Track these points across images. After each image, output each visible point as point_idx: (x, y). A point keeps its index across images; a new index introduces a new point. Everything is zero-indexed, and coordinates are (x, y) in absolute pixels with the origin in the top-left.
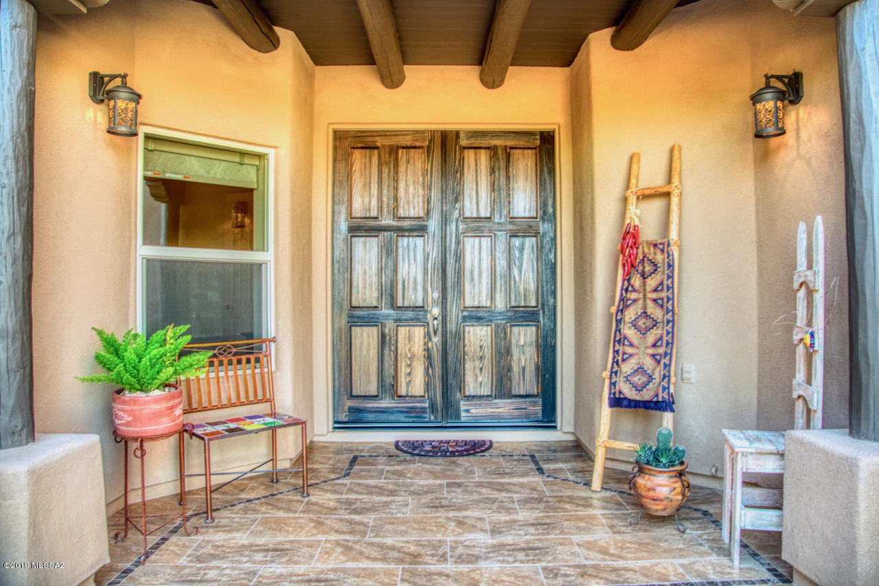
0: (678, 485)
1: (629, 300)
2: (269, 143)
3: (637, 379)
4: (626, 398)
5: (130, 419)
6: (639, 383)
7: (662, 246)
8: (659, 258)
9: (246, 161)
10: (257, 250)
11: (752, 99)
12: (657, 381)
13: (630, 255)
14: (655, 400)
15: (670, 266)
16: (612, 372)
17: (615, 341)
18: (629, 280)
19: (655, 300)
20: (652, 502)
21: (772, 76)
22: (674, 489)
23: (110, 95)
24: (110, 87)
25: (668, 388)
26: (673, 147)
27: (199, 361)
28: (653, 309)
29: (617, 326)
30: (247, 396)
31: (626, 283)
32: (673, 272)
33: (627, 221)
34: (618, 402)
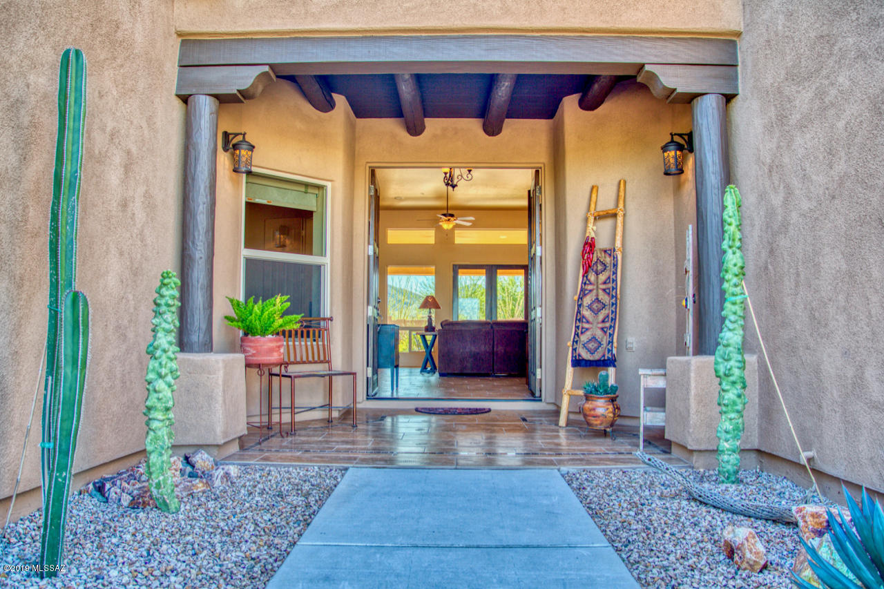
0: (611, 407)
1: (586, 290)
2: (328, 178)
3: (592, 346)
4: (583, 359)
5: (254, 352)
6: (593, 348)
7: (610, 252)
8: (608, 260)
9: (310, 190)
10: (315, 255)
11: (662, 149)
12: (605, 346)
13: (588, 258)
14: (603, 359)
15: (615, 265)
16: (574, 341)
17: (576, 319)
18: (587, 277)
19: (604, 290)
20: (593, 418)
21: (675, 134)
22: (608, 409)
23: (235, 147)
24: (235, 141)
25: (612, 350)
26: (620, 181)
27: (295, 318)
28: (602, 296)
29: (578, 309)
30: (313, 358)
31: (585, 278)
32: (616, 270)
33: (587, 235)
34: (578, 362)
